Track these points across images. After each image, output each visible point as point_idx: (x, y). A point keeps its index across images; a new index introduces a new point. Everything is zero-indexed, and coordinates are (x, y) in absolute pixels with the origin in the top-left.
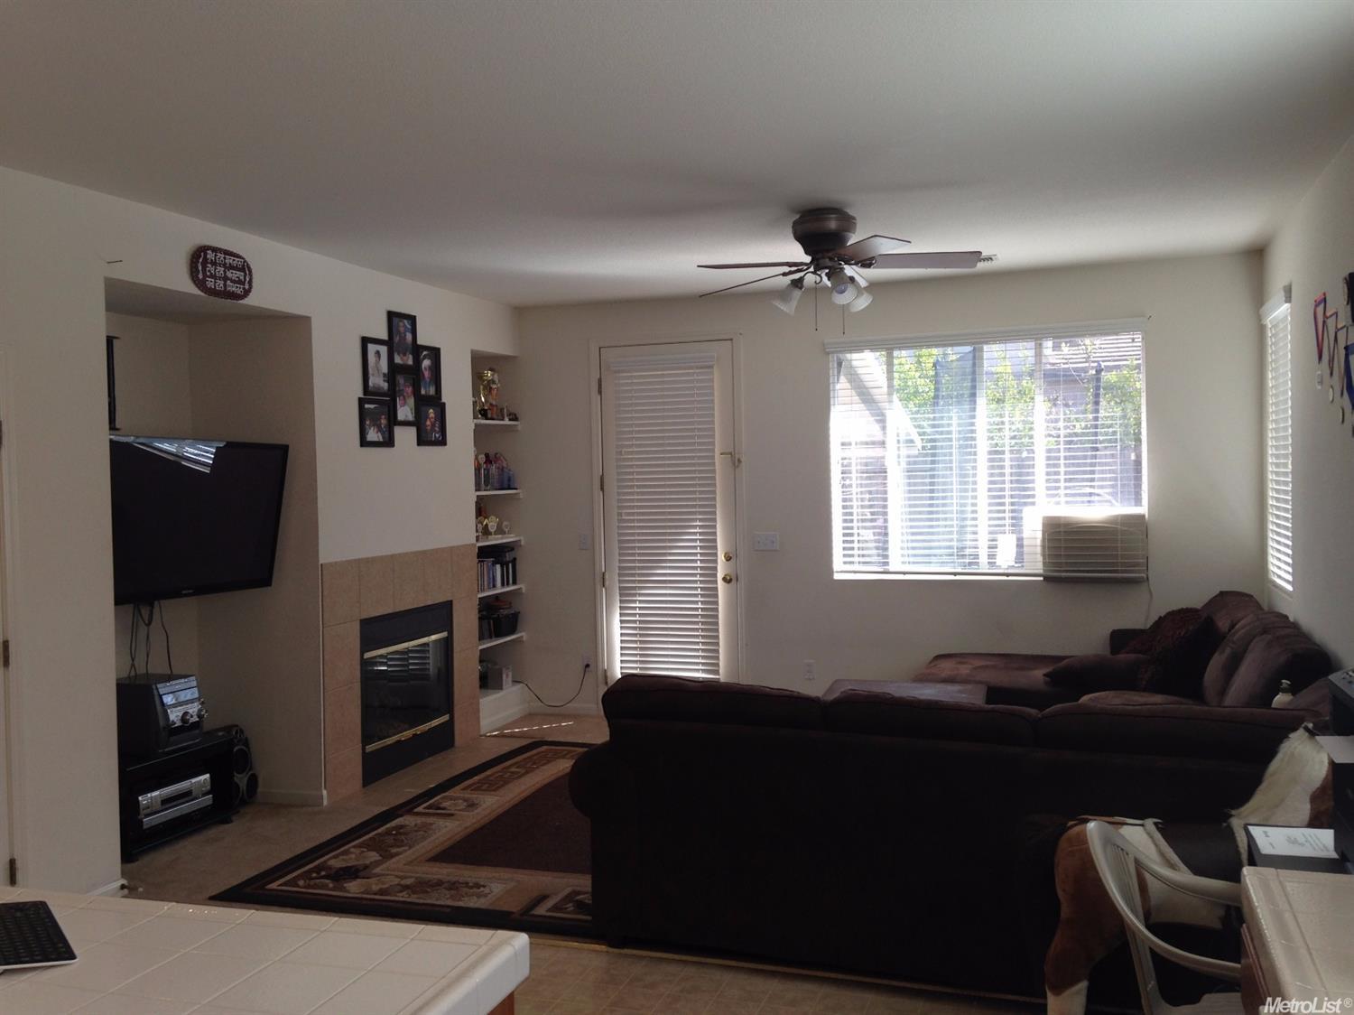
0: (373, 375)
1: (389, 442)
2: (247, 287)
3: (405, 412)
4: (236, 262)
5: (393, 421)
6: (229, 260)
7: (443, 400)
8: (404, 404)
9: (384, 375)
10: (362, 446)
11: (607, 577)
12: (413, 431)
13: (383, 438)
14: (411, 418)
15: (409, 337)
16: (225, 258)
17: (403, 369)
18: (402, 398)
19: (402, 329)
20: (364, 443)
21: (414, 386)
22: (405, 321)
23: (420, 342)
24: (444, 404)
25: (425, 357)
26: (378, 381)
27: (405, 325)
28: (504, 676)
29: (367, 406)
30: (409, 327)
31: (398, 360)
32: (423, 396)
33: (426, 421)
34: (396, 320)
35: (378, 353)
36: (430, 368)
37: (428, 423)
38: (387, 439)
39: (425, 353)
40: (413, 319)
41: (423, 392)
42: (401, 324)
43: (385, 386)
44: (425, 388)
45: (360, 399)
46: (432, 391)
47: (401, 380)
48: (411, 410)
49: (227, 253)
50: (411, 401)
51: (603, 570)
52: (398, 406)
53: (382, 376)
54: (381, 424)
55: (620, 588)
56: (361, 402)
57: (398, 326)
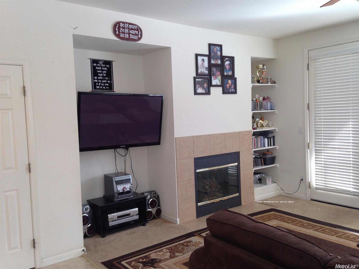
0: (201, 68)
1: (208, 93)
2: (140, 36)
3: (216, 81)
4: (134, 27)
5: (210, 85)
6: (131, 26)
7: (235, 76)
8: (216, 78)
9: (206, 68)
10: (195, 94)
11: (310, 145)
12: (220, 89)
13: (205, 91)
14: (219, 83)
15: (219, 53)
16: (129, 26)
17: (216, 65)
18: (214, 76)
19: (215, 50)
20: (196, 93)
21: (221, 72)
22: (217, 47)
23: (224, 54)
24: (236, 78)
25: (227, 61)
26: (203, 70)
27: (217, 49)
28: (267, 180)
29: (197, 80)
30: (219, 49)
31: (213, 62)
32: (226, 75)
33: (227, 85)
34: (212, 47)
35: (203, 60)
36: (229, 64)
37: (228, 85)
38: (207, 91)
39: (227, 59)
40: (221, 46)
41: (225, 74)
42: (215, 48)
43: (207, 72)
44: (227, 72)
45: (194, 77)
46: (230, 73)
47: (214, 69)
48: (219, 81)
49: (129, 24)
50: (220, 77)
51: (309, 142)
52: (213, 79)
53: (205, 68)
54: (204, 86)
55: (315, 150)
56: (195, 78)
57: (213, 49)
